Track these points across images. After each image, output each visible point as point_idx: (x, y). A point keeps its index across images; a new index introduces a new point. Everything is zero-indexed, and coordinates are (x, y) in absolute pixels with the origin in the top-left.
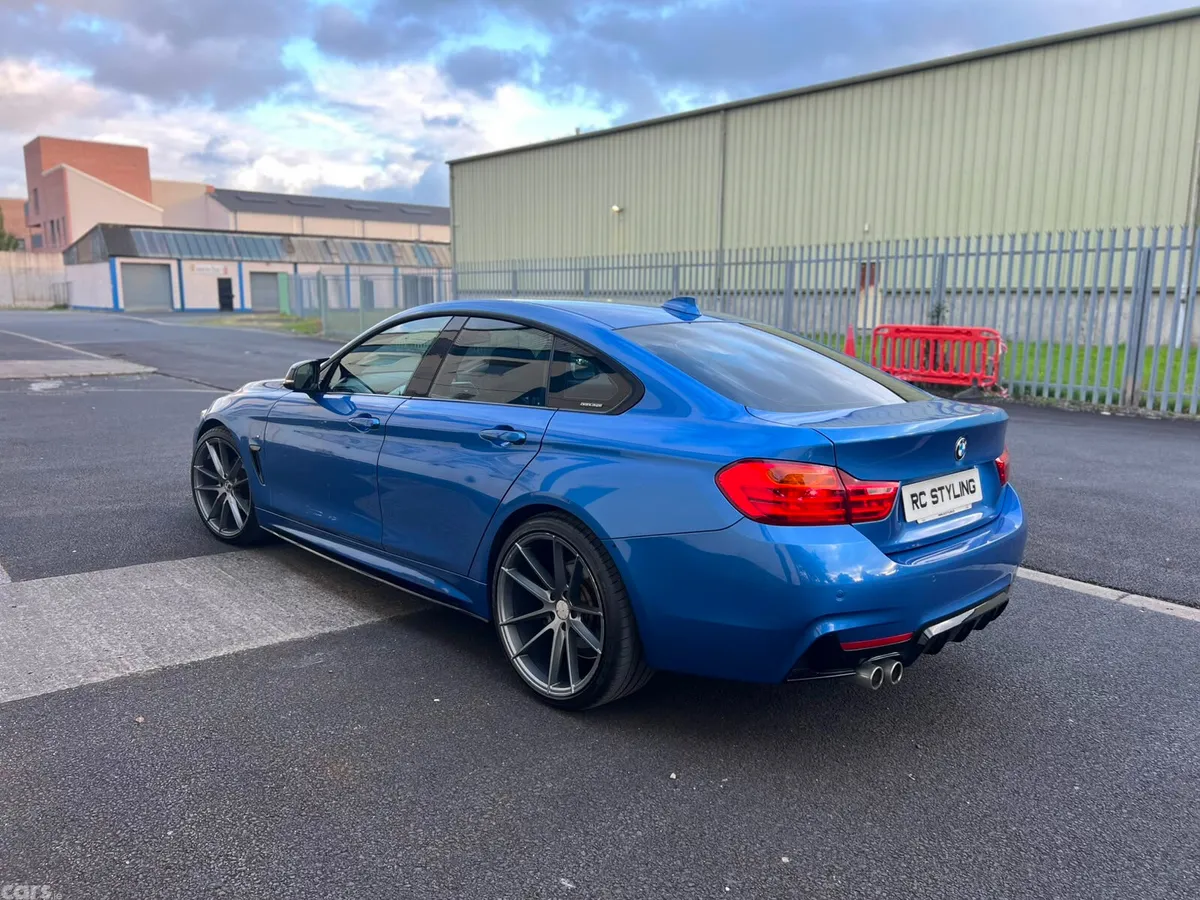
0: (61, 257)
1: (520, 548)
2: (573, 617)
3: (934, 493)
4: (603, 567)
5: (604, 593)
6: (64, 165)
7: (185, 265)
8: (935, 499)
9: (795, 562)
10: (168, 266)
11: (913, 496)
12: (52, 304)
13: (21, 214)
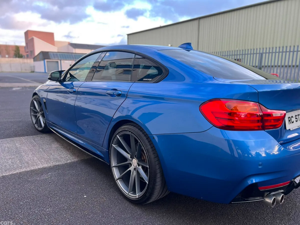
0: (32, 60)
1: (119, 137)
2: (139, 166)
3: (296, 117)
4: (149, 147)
5: (149, 158)
6: (34, 37)
7: (62, 61)
8: (297, 120)
9: (235, 146)
10: (58, 62)
11: (289, 118)
12: (30, 71)
13: (24, 49)
